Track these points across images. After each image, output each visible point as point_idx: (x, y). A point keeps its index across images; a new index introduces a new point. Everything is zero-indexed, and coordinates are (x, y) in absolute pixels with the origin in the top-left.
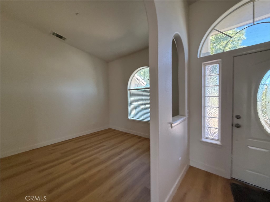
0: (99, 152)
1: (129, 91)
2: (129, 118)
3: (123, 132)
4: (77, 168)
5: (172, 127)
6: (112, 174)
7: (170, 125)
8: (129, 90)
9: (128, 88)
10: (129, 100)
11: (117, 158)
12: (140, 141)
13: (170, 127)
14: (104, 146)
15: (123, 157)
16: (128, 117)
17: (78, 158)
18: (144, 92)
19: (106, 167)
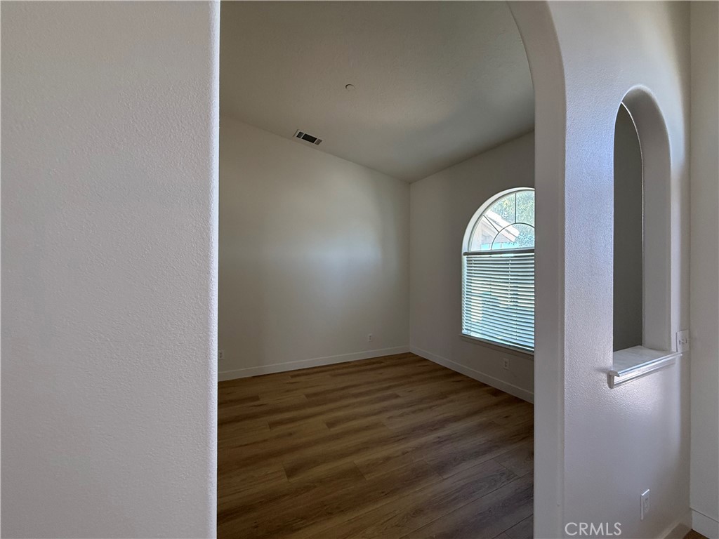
0: (386, 410)
1: (465, 258)
2: (464, 332)
3: (446, 368)
4: (337, 437)
5: (611, 384)
6: (418, 475)
7: (604, 377)
8: (466, 254)
9: (464, 249)
10: (465, 283)
11: (432, 437)
12: (497, 405)
13: (607, 386)
14: (397, 397)
15: (449, 439)
16: (461, 329)
17: (340, 414)
18: (512, 260)
19: (403, 454)
